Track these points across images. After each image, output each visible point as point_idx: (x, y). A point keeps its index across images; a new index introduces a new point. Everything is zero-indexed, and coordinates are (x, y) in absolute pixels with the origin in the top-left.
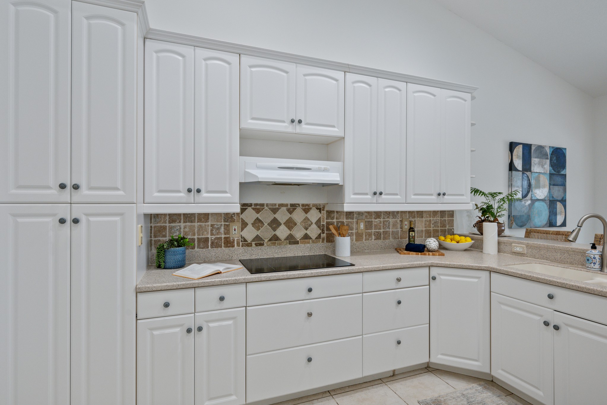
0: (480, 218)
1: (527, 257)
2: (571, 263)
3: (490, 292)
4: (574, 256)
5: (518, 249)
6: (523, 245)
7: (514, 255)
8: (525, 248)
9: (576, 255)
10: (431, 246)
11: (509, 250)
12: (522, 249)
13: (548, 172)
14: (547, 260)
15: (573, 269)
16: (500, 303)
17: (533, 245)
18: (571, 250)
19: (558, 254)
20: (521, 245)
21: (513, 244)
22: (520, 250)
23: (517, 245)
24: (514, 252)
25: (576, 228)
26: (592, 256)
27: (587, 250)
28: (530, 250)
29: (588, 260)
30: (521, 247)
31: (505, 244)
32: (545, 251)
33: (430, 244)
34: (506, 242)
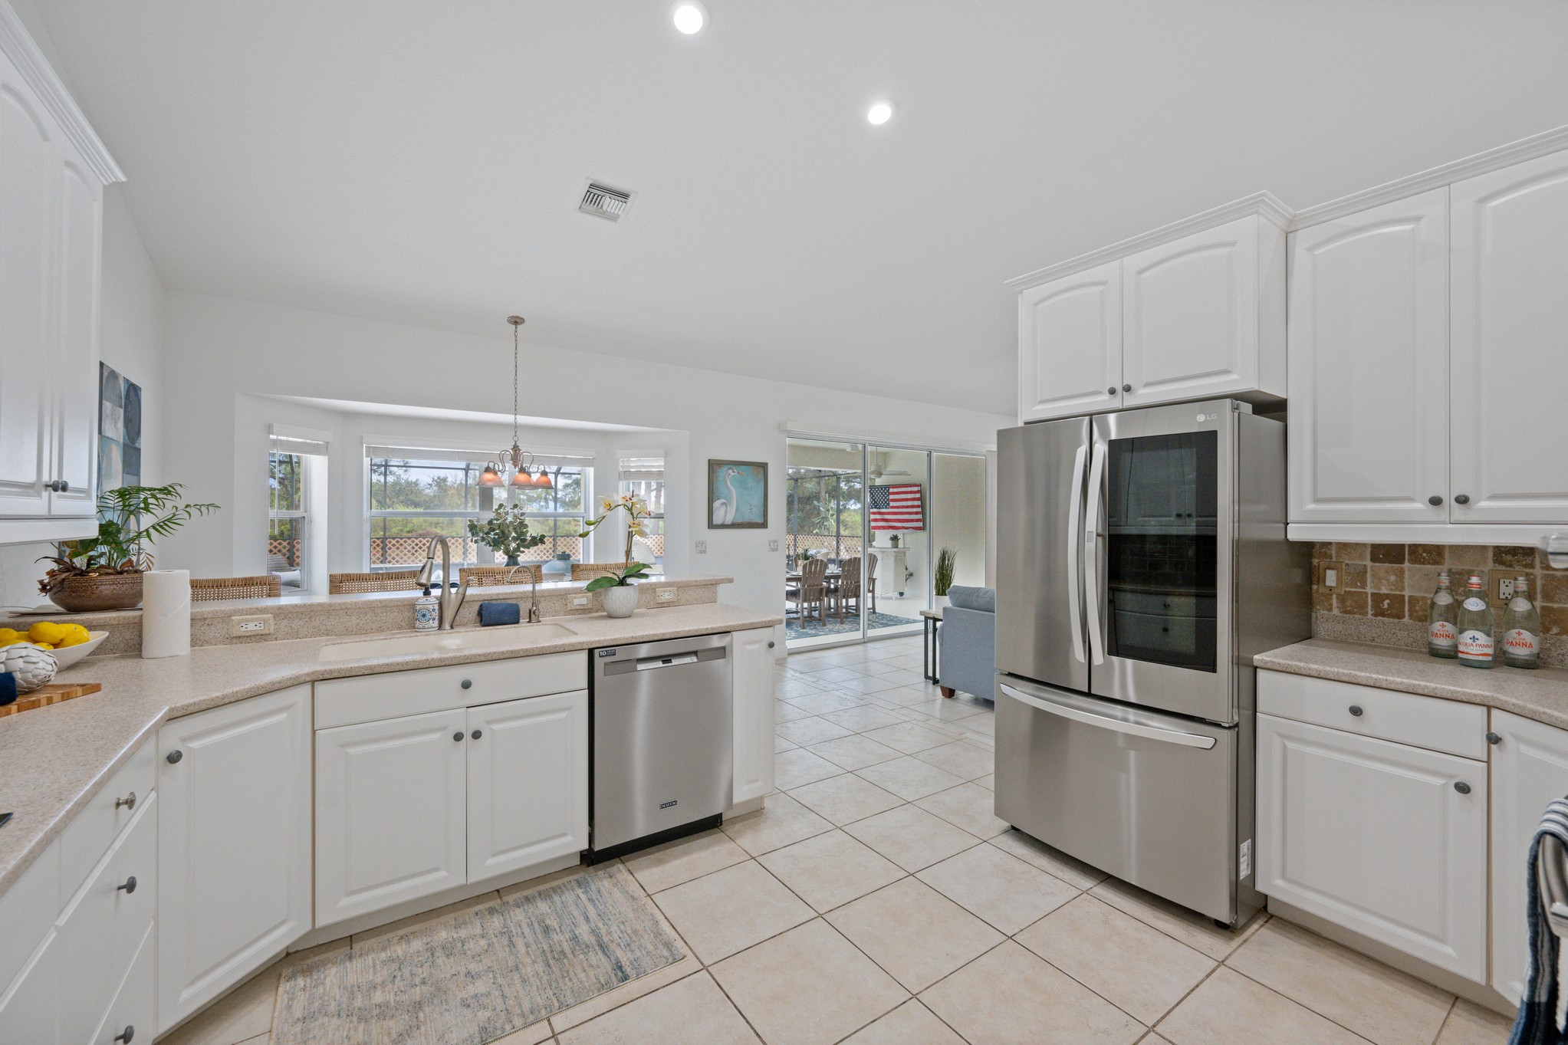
0: (56, 561)
1: (276, 639)
2: (380, 630)
3: (314, 732)
4: (385, 614)
5: (252, 627)
6: (265, 616)
7: (236, 643)
8: (272, 622)
9: (389, 613)
10: (37, 672)
11: (219, 635)
12: (262, 625)
13: (122, 441)
14: (328, 635)
15: (402, 638)
16: (342, 746)
17: (292, 610)
18: (379, 605)
19: (354, 618)
20: (261, 616)
21: (233, 618)
22: (257, 628)
23: (248, 617)
24: (240, 635)
25: (427, 562)
26: (431, 607)
27: (418, 599)
28: (285, 622)
29: (424, 616)
30: (260, 619)
31: (207, 622)
32: (323, 618)
33: (32, 666)
34: (210, 616)
